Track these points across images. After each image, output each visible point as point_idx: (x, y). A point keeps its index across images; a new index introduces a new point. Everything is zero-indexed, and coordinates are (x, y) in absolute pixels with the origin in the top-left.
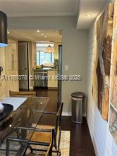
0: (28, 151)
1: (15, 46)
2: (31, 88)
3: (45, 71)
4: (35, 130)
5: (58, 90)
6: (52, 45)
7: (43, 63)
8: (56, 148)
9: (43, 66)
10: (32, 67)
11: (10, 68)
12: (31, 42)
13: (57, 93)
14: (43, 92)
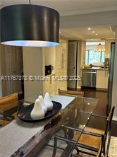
0: (75, 152)
1: (65, 45)
2: (79, 87)
3: (94, 70)
4: (83, 132)
5: (109, 92)
6: (103, 43)
7: (92, 62)
8: (104, 155)
9: (91, 66)
10: (80, 66)
11: (60, 67)
12: (81, 41)
13: (106, 94)
14: (91, 93)
